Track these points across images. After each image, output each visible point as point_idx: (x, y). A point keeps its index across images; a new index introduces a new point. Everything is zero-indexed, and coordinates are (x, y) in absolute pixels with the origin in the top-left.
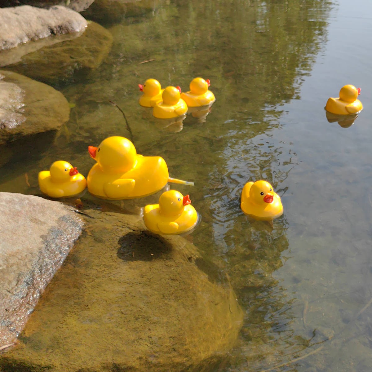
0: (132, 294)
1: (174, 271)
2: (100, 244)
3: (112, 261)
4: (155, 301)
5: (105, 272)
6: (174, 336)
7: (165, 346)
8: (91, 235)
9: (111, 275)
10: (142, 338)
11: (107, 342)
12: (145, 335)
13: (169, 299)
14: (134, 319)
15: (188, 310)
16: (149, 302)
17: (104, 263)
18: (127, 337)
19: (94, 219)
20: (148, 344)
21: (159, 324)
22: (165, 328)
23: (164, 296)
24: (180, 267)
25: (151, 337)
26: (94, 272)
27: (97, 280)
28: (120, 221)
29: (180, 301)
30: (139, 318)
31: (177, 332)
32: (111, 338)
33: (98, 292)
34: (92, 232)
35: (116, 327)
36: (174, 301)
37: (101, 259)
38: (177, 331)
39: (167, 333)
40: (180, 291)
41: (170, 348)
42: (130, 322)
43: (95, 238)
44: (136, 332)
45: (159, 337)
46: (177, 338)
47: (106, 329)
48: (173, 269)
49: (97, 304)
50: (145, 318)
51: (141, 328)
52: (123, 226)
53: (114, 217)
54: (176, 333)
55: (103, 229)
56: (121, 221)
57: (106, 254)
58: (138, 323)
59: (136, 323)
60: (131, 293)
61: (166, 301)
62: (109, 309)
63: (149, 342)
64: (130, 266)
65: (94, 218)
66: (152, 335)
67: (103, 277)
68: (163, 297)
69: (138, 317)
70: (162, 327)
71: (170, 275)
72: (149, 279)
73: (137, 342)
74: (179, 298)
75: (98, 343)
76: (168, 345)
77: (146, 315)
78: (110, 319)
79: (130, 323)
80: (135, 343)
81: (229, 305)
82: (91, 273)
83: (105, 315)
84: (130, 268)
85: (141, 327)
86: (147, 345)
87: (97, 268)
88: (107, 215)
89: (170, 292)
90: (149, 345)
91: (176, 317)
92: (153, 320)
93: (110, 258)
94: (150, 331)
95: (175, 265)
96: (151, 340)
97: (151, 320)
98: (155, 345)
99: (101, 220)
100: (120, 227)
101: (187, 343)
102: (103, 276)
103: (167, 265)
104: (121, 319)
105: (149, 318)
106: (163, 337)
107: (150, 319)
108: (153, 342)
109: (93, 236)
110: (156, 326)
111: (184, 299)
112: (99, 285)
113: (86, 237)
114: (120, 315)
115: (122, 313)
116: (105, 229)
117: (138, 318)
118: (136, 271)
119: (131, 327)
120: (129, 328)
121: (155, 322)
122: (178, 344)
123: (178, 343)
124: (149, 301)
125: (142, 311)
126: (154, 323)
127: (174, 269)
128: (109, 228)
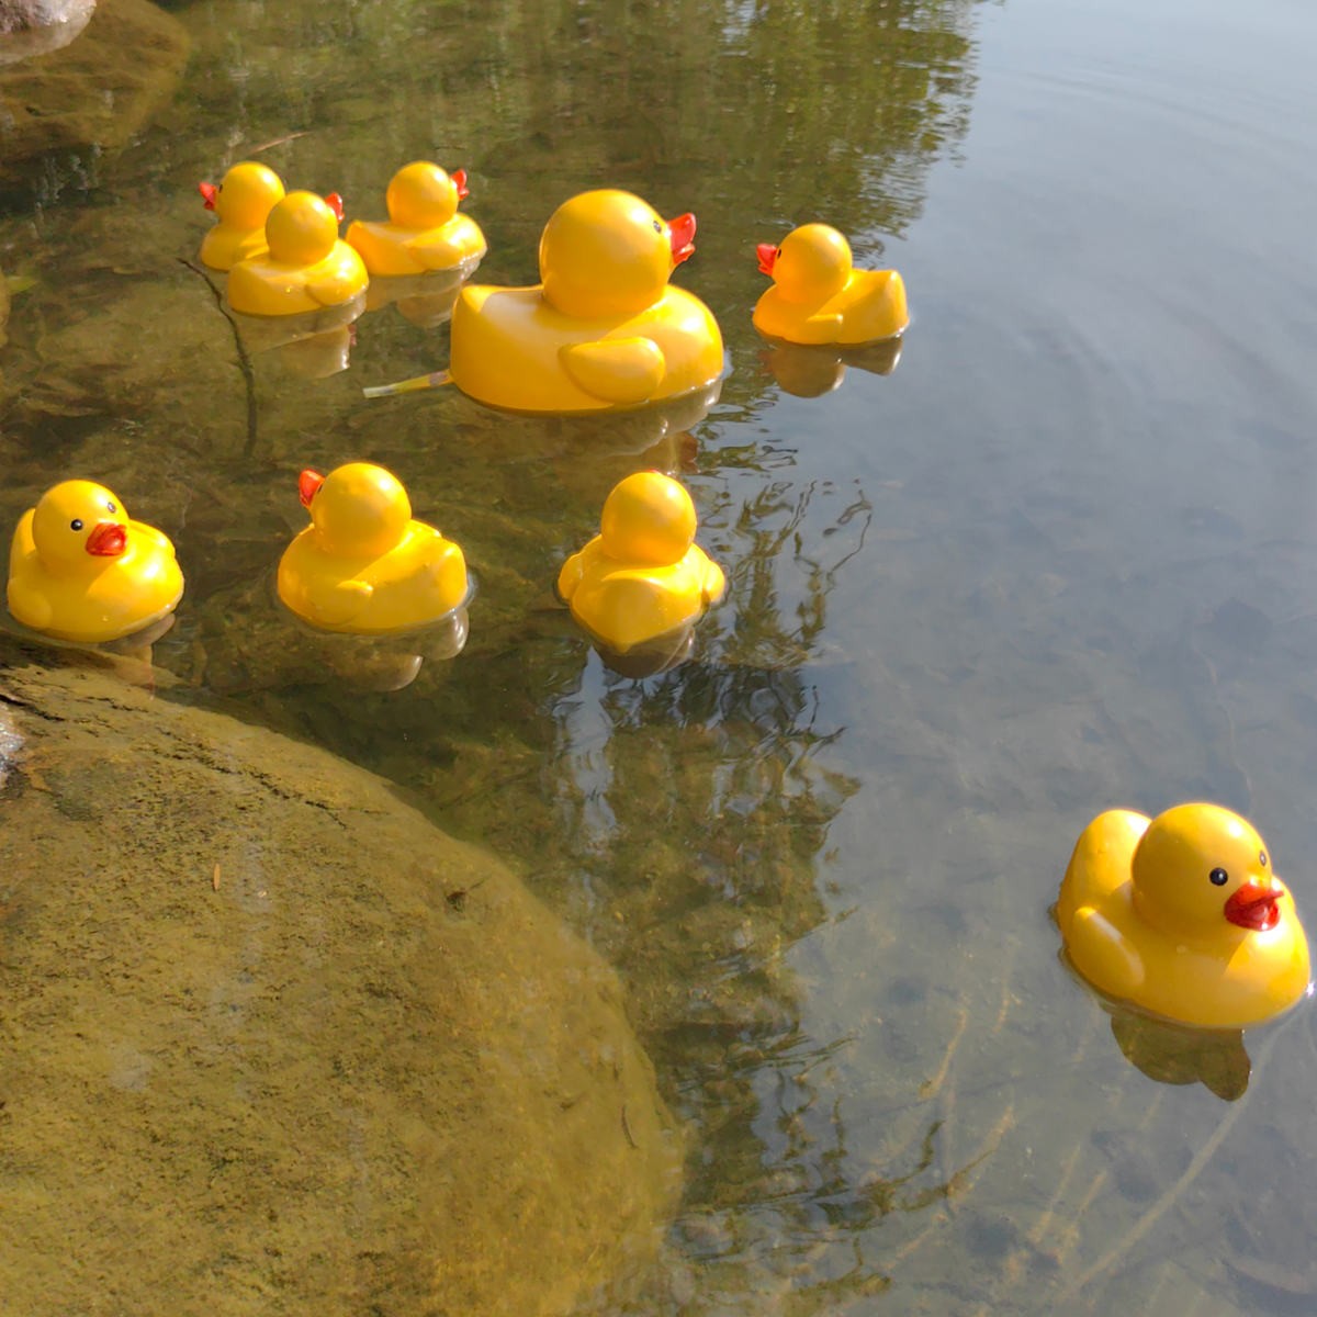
0: (199, 1056)
1: (387, 953)
2: (77, 829)
3: (121, 904)
4: (298, 1086)
5: (87, 956)
6: (378, 1250)
7: (340, 1294)
8: (44, 787)
9: (115, 966)
10: (239, 1254)
11: (80, 1273)
12: (250, 1240)
13: (362, 1080)
14: (209, 1163)
15: (446, 1132)
16: (273, 1091)
17: (88, 913)
18: (170, 1248)
19: (61, 724)
20: (262, 1286)
21: (314, 1191)
22: (340, 1210)
23: (337, 1065)
24: (411, 936)
25: (277, 1254)
26: (42, 954)
27: (52, 990)
28: (168, 734)
29: (409, 1090)
30: (231, 1162)
31: (393, 1229)
32: (100, 1252)
33: (52, 1045)
34: (47, 774)
35: (124, 1201)
36: (381, 1089)
37: (76, 896)
38: (395, 1226)
39: (350, 1233)
40: (409, 1045)
41: (360, 1304)
42: (188, 1179)
43: (60, 799)
44: (213, 1226)
45: (312, 1255)
46: (392, 1259)
47: (79, 1212)
48: (381, 943)
49: (47, 1096)
50: (253, 1162)
51: (236, 1208)
52: (182, 754)
53: (144, 717)
54: (390, 1234)
55: (94, 764)
56: (173, 730)
57: (101, 873)
58: (226, 1185)
59: (212, 1183)
60: (195, 1048)
61: (346, 1090)
62: (97, 1120)
63: (268, 1276)
64: (198, 930)
65: (58, 719)
66: (281, 1242)
67: (81, 975)
68: (335, 1072)
69: (222, 1155)
70: (329, 1206)
71: (369, 973)
72: (276, 990)
73: (216, 1274)
74: (402, 1076)
75: (40, 1274)
76: (352, 1290)
77: (259, 1149)
78: (99, 1166)
79: (187, 1183)
80: (203, 1277)
81: (623, 1110)
82: (28, 958)
83: (75, 1147)
84: (197, 936)
85: (238, 1203)
86: (260, 1290)
87: (54, 936)
88: (115, 707)
89: (363, 1045)
90: (267, 1289)
91: (391, 1162)
92: (290, 1170)
93: (119, 893)
94: (274, 1225)
95: (392, 927)
96: (275, 1268)
97: (280, 1172)
98: (293, 1293)
99: (91, 726)
100: (167, 756)
101: (437, 1281)
102: (81, 973)
103: (356, 927)
104: (146, 1163)
105: (272, 1162)
106: (329, 1255)
107: (275, 1167)
108: (285, 1277)
109: (52, 794)
110: (301, 1199)
111: (424, 1080)
112: (61, 1011)
113: (20, 795)
114: (144, 1144)
115: (155, 1139)
116: (102, 762)
117: (225, 1161)
118: (222, 949)
119: (191, 1203)
120: (183, 1205)
121: (299, 1183)
122: (396, 1288)
123: (398, 1281)
124: (274, 1087)
125: (243, 1130)
126: (296, 1185)
127: (384, 947)
128: (123, 761)
